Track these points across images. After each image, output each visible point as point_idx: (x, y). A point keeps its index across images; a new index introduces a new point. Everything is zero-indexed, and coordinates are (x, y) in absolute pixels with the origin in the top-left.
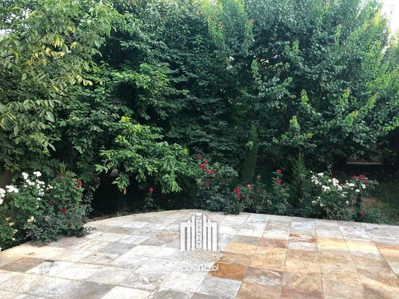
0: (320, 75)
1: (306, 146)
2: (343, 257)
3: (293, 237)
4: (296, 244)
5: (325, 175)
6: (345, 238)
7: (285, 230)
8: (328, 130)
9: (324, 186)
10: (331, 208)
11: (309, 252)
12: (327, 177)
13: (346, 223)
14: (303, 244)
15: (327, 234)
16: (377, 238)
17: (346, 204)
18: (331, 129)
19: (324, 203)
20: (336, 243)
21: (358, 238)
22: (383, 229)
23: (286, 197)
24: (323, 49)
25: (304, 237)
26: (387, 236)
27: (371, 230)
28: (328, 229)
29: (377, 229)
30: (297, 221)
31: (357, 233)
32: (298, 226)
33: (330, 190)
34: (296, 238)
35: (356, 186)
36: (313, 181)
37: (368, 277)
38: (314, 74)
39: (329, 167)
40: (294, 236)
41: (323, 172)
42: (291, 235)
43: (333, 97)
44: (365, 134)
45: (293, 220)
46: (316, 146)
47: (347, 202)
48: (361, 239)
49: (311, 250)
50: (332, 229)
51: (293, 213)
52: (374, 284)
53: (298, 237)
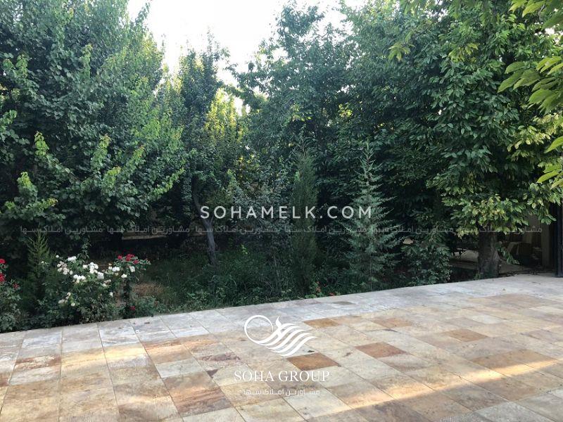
0: (66, 112)
1: (48, 219)
2: (97, 374)
3: (22, 364)
4: (25, 374)
5: (78, 259)
6: (105, 345)
7: (9, 355)
8: (82, 193)
9: (76, 276)
10: (89, 306)
11: (46, 381)
12: (81, 262)
13: (109, 323)
14: (36, 371)
15: (79, 345)
16: (146, 336)
17: (109, 297)
18: (85, 192)
19: (78, 301)
20: (90, 357)
21: (122, 341)
22: (156, 322)
23: (14, 302)
24: (69, 75)
25: (40, 360)
26: (160, 330)
27: (141, 326)
28: (82, 338)
29: (149, 323)
30: (33, 336)
31: (123, 334)
32: (34, 343)
33: (85, 281)
34: (28, 363)
35: (122, 269)
36: (60, 270)
37: (128, 393)
38: (57, 110)
39: (85, 246)
40: (25, 361)
41: (76, 255)
42: (18, 362)
43: (87, 146)
44: (132, 199)
45: (26, 337)
46: (64, 217)
47: (111, 294)
48: (127, 343)
49: (49, 377)
50: (88, 336)
51: (28, 324)
52: (133, 401)
53: (31, 361)
